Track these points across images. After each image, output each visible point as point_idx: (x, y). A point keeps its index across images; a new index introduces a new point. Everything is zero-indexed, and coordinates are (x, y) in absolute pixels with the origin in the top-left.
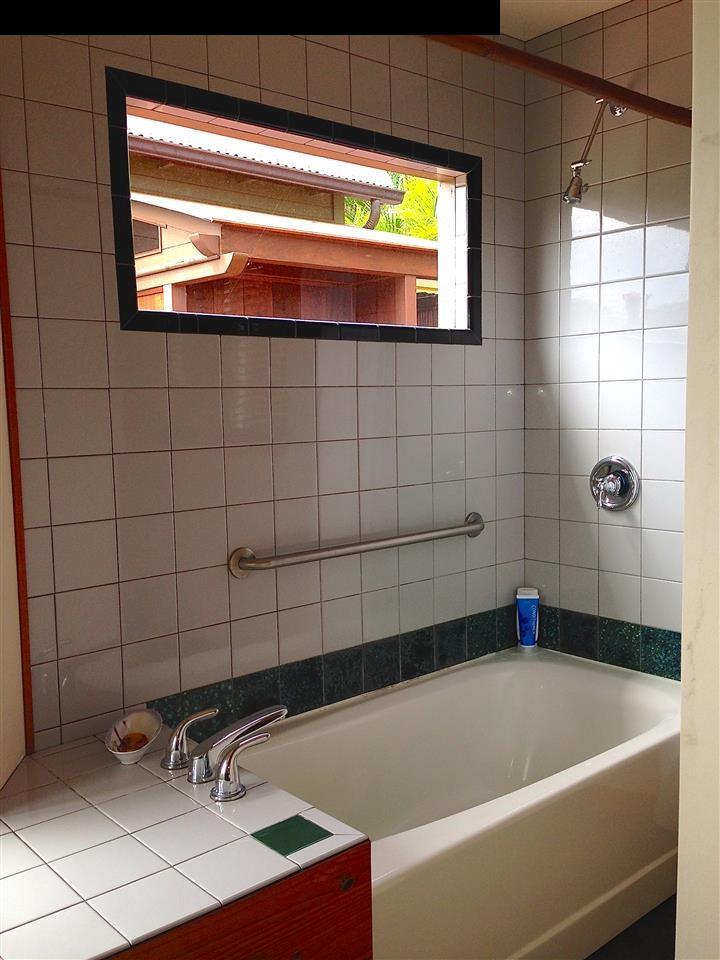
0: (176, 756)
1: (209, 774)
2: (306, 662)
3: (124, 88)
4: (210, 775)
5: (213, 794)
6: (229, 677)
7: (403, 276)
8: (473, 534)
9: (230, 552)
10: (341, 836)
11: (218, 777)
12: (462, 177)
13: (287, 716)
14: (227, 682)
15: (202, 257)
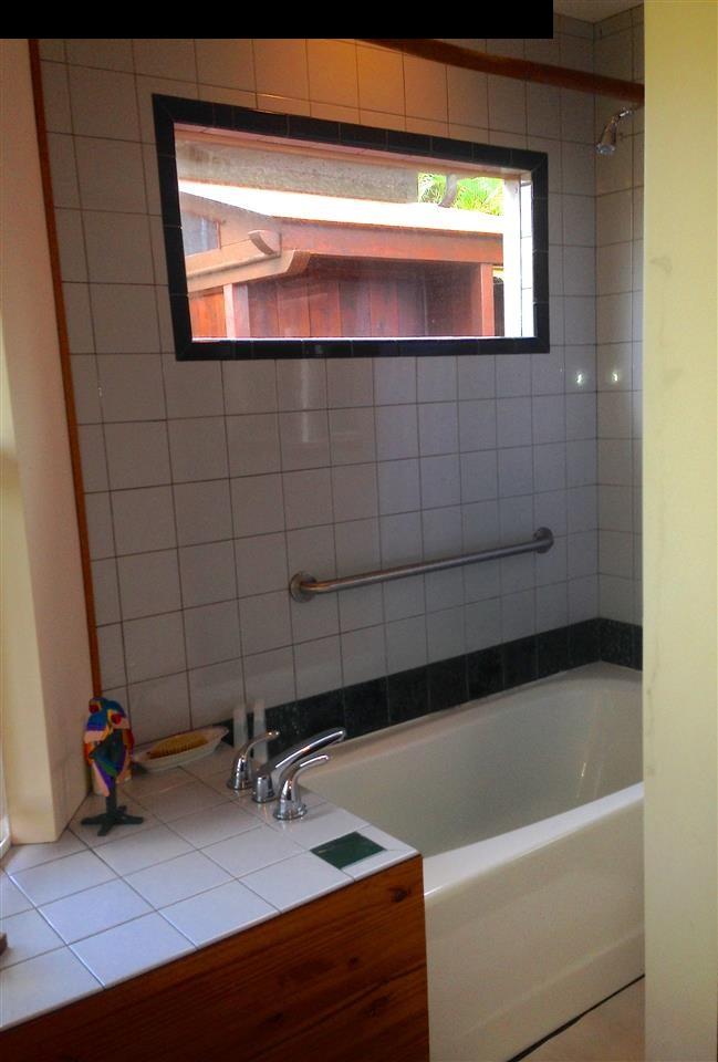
0: (241, 776)
1: (271, 794)
2: (370, 683)
3: (171, 113)
4: (272, 796)
5: (276, 813)
6: (294, 699)
7: (479, 264)
8: (542, 550)
9: (291, 576)
10: (395, 851)
11: (280, 798)
12: (528, 174)
13: (345, 739)
14: (292, 704)
15: (262, 255)
